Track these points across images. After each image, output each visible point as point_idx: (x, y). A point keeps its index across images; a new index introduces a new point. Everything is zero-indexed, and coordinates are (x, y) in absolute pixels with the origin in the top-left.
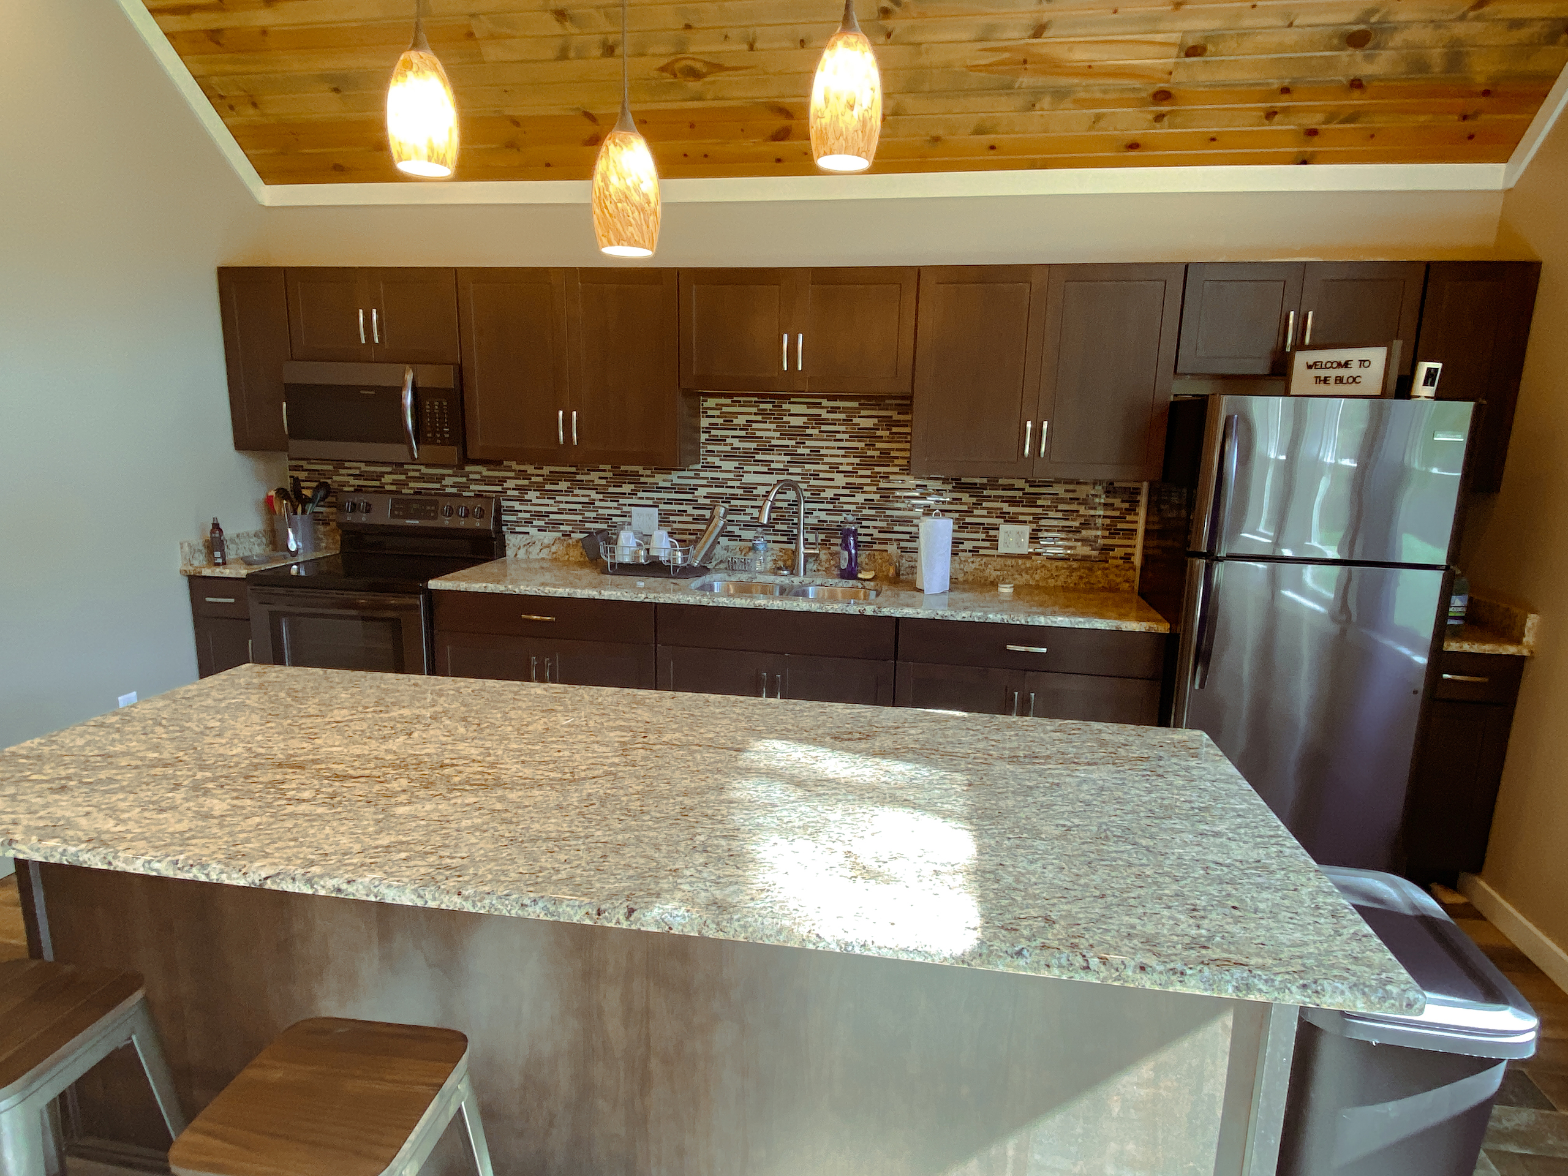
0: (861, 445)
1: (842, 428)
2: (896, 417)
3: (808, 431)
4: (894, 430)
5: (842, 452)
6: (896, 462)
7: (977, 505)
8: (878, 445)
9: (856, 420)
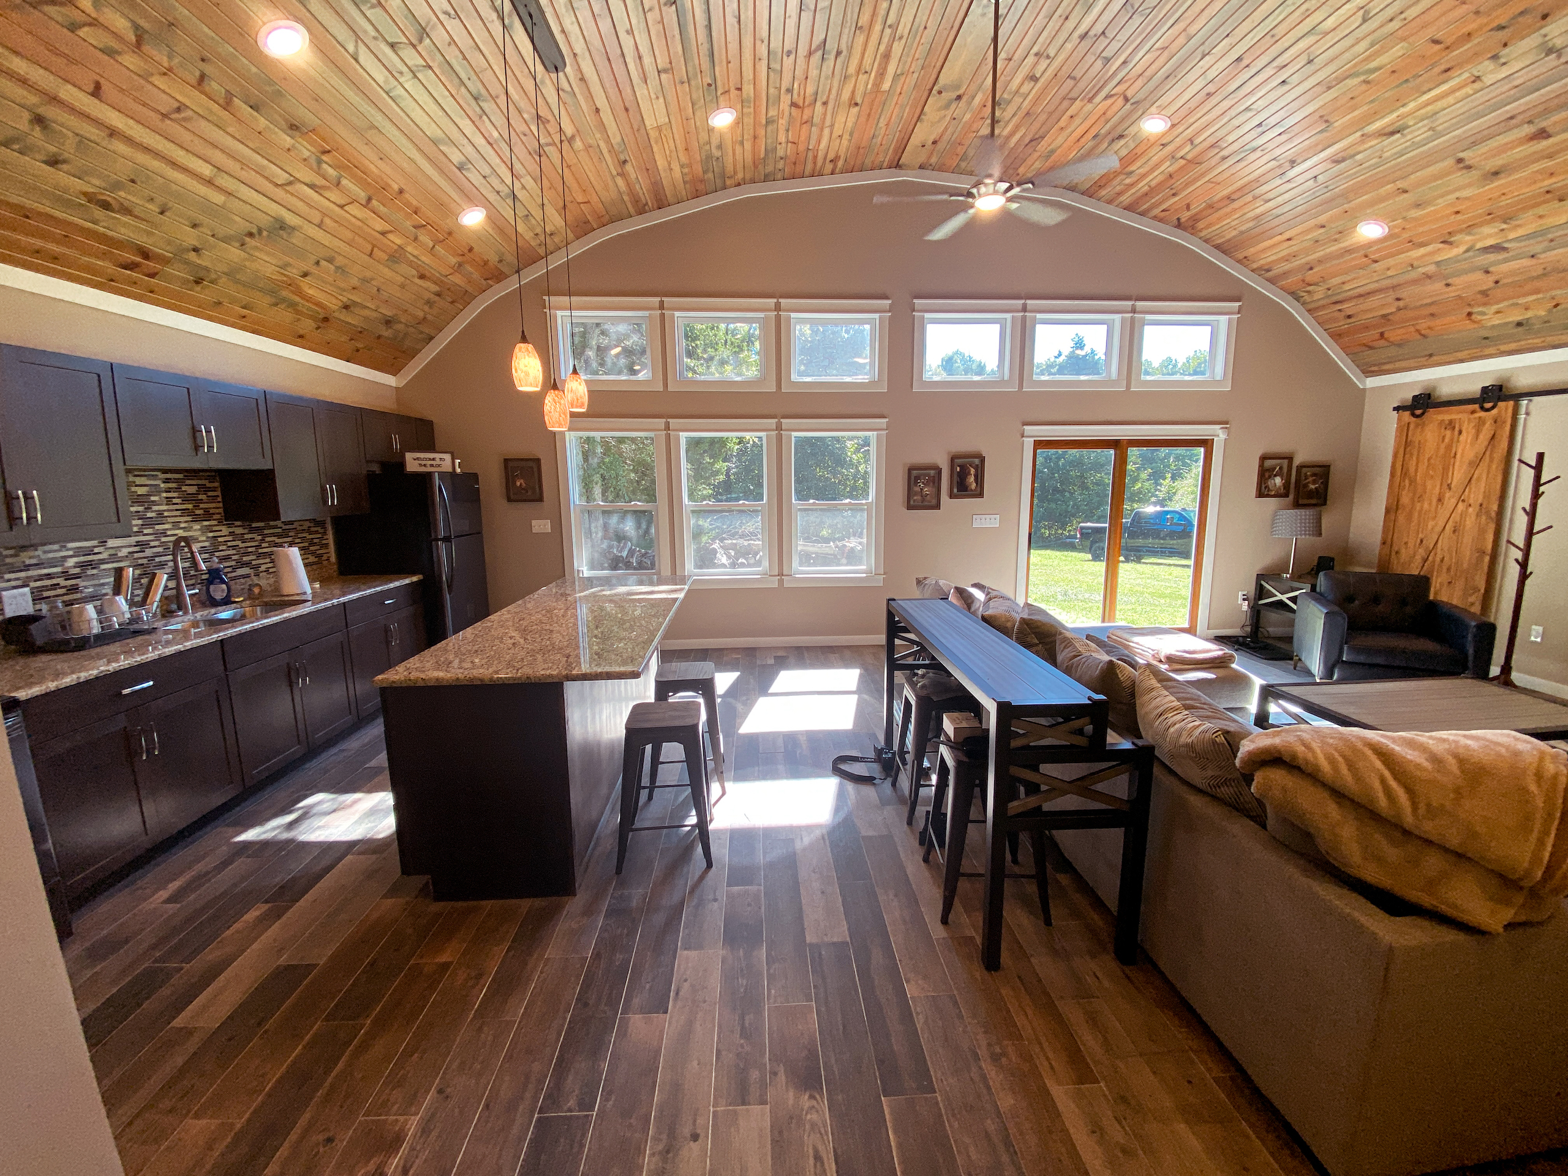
0: (190, 506)
1: (175, 495)
2: (208, 485)
3: (153, 498)
4: (210, 494)
5: (178, 513)
6: (215, 517)
7: (263, 540)
8: (202, 506)
9: (184, 488)
